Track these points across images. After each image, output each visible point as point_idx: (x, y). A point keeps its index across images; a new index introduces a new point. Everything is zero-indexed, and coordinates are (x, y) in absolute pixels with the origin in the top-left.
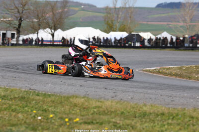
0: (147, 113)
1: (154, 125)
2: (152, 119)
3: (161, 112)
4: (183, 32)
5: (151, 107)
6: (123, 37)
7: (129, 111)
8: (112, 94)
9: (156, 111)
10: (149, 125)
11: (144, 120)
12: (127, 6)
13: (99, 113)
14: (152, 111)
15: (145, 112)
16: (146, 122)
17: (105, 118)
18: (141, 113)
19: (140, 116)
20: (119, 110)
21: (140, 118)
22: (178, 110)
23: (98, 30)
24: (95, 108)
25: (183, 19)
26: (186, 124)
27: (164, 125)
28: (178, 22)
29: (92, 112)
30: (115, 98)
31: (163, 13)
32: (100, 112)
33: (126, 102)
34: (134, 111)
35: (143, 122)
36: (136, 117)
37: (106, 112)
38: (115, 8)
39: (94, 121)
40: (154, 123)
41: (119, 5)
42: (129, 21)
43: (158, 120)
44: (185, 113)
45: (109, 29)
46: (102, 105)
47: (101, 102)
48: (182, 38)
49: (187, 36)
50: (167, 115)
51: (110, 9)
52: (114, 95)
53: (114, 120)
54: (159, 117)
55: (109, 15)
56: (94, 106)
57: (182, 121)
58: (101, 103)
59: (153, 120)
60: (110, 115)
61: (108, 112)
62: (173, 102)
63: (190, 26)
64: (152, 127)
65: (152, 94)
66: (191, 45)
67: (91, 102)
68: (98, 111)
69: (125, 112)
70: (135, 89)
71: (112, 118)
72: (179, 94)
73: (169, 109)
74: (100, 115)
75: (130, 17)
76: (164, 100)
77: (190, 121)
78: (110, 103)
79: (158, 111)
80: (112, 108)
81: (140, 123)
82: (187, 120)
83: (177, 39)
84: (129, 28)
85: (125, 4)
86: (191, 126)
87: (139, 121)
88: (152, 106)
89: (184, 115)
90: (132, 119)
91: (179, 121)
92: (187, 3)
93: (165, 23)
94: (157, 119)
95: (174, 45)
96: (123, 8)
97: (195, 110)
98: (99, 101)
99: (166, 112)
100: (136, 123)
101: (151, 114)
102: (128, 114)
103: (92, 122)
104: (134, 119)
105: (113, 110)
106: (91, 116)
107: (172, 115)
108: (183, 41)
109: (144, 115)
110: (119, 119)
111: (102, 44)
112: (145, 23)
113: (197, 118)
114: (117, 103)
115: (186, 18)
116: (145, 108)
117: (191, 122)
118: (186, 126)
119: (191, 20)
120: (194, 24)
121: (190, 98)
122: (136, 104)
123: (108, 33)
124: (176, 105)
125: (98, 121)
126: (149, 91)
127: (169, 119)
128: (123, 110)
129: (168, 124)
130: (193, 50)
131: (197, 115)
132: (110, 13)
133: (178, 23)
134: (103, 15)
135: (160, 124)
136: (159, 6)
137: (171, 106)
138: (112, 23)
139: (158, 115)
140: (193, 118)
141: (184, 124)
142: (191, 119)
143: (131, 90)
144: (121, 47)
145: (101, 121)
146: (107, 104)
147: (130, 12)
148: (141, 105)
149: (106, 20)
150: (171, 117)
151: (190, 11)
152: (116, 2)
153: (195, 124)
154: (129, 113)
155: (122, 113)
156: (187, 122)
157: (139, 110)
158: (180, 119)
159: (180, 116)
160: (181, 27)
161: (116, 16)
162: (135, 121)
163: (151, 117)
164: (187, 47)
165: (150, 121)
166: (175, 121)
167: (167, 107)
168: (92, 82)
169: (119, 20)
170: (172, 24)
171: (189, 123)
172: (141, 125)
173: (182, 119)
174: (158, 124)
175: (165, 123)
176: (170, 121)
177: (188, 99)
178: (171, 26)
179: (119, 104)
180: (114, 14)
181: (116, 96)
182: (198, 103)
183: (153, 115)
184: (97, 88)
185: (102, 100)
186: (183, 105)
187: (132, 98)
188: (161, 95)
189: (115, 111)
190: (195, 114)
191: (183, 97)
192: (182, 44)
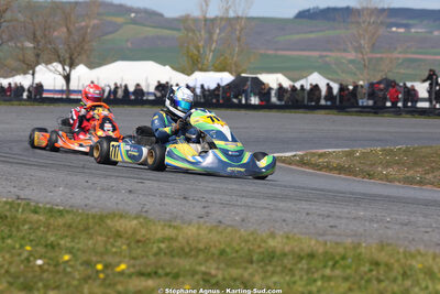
0: (278, 253)
1: (293, 279)
2: (289, 266)
3: (307, 250)
4: (355, 74)
5: (285, 240)
6: (224, 84)
7: (237, 248)
8: (199, 210)
9: (296, 249)
10: (282, 280)
11: (270, 268)
12: (232, 15)
13: (171, 253)
14: (287, 249)
15: (274, 252)
16: (274, 273)
17: (185, 263)
18: (263, 253)
19: (262, 260)
20: (215, 246)
21: (262, 264)
22: (345, 248)
23: (167, 67)
24: (163, 242)
26: (362, 278)
27: (315, 281)
28: (345, 50)
29: (155, 249)
30: (206, 219)
31: (312, 32)
32: (172, 251)
33: (229, 229)
34: (249, 250)
35: (269, 274)
36: (251, 262)
37: (187, 250)
38: (206, 20)
39: (160, 271)
40: (293, 275)
41: (213, 12)
42: (237, 49)
43: (302, 269)
44: (360, 254)
45: (191, 65)
46: (177, 236)
47: (175, 227)
48: (351, 88)
50: (321, 257)
51: (196, 20)
52: (203, 212)
53: (203, 268)
54: (304, 262)
55: (190, 34)
56: (159, 236)
57: (356, 272)
58: (175, 231)
59: (291, 270)
60: (196, 256)
61: (191, 250)
62: (335, 229)
63: (370, 60)
64: (288, 284)
65: (287, 211)
66: (371, 103)
67: (153, 228)
68: (168, 247)
69: (228, 250)
70: (249, 200)
71: (200, 264)
72: (346, 211)
73: (326, 244)
74: (173, 256)
75: (239, 40)
76: (314, 225)
77: (371, 271)
78: (195, 230)
79: (302, 250)
80: (199, 242)
81: (262, 275)
82: (366, 268)
83: (342, 89)
84: (236, 64)
85: (227, 10)
86: (375, 282)
87: (260, 270)
88: (288, 237)
89: (358, 258)
90: (245, 265)
91: (348, 271)
92: (363, 9)
93: (316, 54)
94: (300, 266)
95: (335, 102)
96: (222, 19)
97: (382, 246)
98: (170, 226)
99: (321, 250)
100: (252, 275)
101: (285, 255)
102: (234, 255)
103: (156, 273)
104: (249, 266)
105: (201, 246)
106: (152, 259)
107: (333, 258)
109: (271, 257)
110: (214, 266)
112: (270, 52)
113: (387, 265)
114: (211, 231)
115: (362, 42)
116: (272, 243)
117: (374, 273)
118: (363, 282)
119: (373, 48)
120: (379, 55)
121: (371, 221)
122: (252, 233)
123: (189, 74)
124: (340, 235)
125: (168, 270)
126: (282, 205)
127: (325, 267)
128: (223, 246)
129: (323, 277)
130: (376, 113)
131: (387, 258)
132: (193, 31)
133: (344, 54)
134: (177, 34)
135: (305, 277)
136: (303, 15)
137: (328, 238)
138: (199, 51)
139: (301, 258)
140: (377, 264)
141: (358, 278)
142: (373, 267)
143: (241, 201)
145: (176, 270)
146: (190, 233)
147: (238, 27)
148: (264, 235)
149: (185, 45)
150: (330, 263)
151: (370, 28)
152: (207, 5)
153: (382, 277)
154: (237, 252)
155: (223, 252)
156: (366, 273)
157: (259, 247)
158: (349, 267)
159: (350, 260)
160: (351, 61)
161: (206, 36)
162: (250, 271)
163: (285, 261)
164: (363, 107)
165: (282, 272)
166: (337, 272)
167: (321, 239)
168: (155, 184)
169: (214, 46)
170: (332, 56)
171: (369, 276)
172: (263, 279)
173: (354, 267)
174: (301, 278)
175: (316, 276)
176: (328, 272)
177: (367, 224)
178: (328, 59)
179: (214, 233)
180: (203, 33)
181: (208, 214)
182: (390, 233)
183: (291, 257)
184: (166, 196)
185: (178, 223)
186: (355, 235)
187: (243, 220)
188: (308, 214)
189: (207, 249)
190: (382, 257)
191: (354, 218)
192: (353, 100)
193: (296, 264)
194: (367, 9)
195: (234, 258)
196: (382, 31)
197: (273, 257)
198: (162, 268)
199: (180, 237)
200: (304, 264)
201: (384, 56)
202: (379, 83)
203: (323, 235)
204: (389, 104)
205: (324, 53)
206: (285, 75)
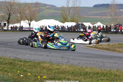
1: (93, 80)
2: (91, 76)
3: (97, 72)
4: (110, 22)
5: (90, 69)
7: (77, 71)
8: (66, 61)
9: (94, 72)
10: (90, 80)
11: (86, 77)
12: (75, 6)
13: (59, 73)
14: (91, 71)
15: (87, 72)
16: (87, 78)
17: (62, 76)
18: (84, 73)
19: (84, 75)
20: (71, 71)
21: (84, 76)
22: (107, 71)
23: (58, 21)
24: (56, 70)
25: (110, 14)
26: (112, 79)
27: (99, 80)
28: (107, 16)
29: (54, 72)
30: (68, 63)
31: (98, 11)
33: (75, 66)
34: (80, 72)
35: (86, 78)
36: (81, 75)
37: (63, 72)
38: (68, 8)
39: (55, 78)
40: (93, 79)
41: (70, 6)
42: (77, 16)
43: (95, 77)
44: (111, 73)
45: (64, 20)
46: (60, 68)
47: (60, 66)
48: (109, 26)
49: (112, 25)
50: (101, 74)
51: (65, 8)
52: (68, 61)
53: (67, 77)
54: (96, 75)
55: (64, 12)
56: (55, 68)
57: (110, 78)
58: (60, 67)
59: (92, 77)
60: (66, 74)
61: (64, 72)
62: (104, 66)
63: (114, 18)
65: (91, 61)
66: (115, 30)
67: (53, 66)
68: (57, 71)
70: (80, 58)
71: (67, 76)
72: (107, 61)
73: (102, 70)
75: (77, 13)
76: (99, 65)
77: (114, 77)
78: (65, 66)
79: (95, 72)
80: (66, 70)
81: (84, 79)
82: (112, 77)
84: (77, 20)
85: (74, 5)
86: (115, 80)
87: (83, 77)
88: (91, 68)
90: (79, 76)
91: (108, 77)
92: (112, 4)
93: (99, 17)
94: (95, 76)
95: (104, 30)
96: (73, 7)
97: (117, 71)
98: (58, 65)
99: (100, 72)
100: (81, 79)
101: (90, 73)
102: (76, 73)
103: (54, 78)
104: (80, 76)
105: (67, 71)
106: (53, 75)
107: (104, 74)
108: (110, 28)
109: (86, 74)
110: (71, 76)
111: (60, 30)
112: (86, 17)
113: (119, 76)
114: (69, 66)
115: (112, 13)
116: (87, 70)
117: (115, 78)
118: (112, 81)
119: (115, 15)
120: (117, 17)
121: (115, 63)
122: (81, 67)
123: (64, 23)
124: (106, 68)
125: (58, 78)
126: (90, 59)
127: (101, 76)
128: (73, 71)
129: (101, 79)
130: (116, 33)
131: (119, 74)
132: (65, 11)
134: (60, 12)
135: (96, 79)
136: (95, 6)
137: (102, 68)
138: (66, 16)
139: (95, 74)
140: (116, 75)
142: (115, 76)
143: (78, 58)
144: (72, 32)
145: (60, 78)
146: (64, 67)
147: (77, 10)
148: (85, 68)
149: (63, 15)
150: (103, 75)
151: (114, 9)
152: (69, 4)
153: (117, 79)
154: (77, 72)
155: (73, 73)
156: (113, 78)
157: (83, 71)
158: (108, 76)
159: (108, 75)
160: (109, 19)
161: (68, 12)
162: (81, 78)
163: (90, 75)
164: (112, 32)
165: (90, 78)
166: (105, 78)
167: (100, 69)
168: (54, 54)
169: (70, 15)
170: (103, 17)
172: (84, 80)
173: (110, 76)
174: (95, 79)
176: (102, 78)
177: (113, 64)
178: (102, 18)
179: (70, 67)
180: (67, 11)
181: (69, 62)
182: (120, 67)
183: (92, 74)
184: (57, 57)
185: (60, 64)
186: (110, 67)
187: (79, 64)
188: (97, 62)
189: (69, 71)
190: (118, 73)
191: (110, 63)
192: (109, 30)
193: (93, 76)
194: (113, 4)
195: (76, 74)
196: (118, 10)
197: (87, 74)
198: (56, 77)
199: (61, 69)
200: (96, 76)
201: (118, 17)
202: (117, 25)
203: (101, 67)
204: (120, 31)
205: (101, 17)
206: (90, 23)
